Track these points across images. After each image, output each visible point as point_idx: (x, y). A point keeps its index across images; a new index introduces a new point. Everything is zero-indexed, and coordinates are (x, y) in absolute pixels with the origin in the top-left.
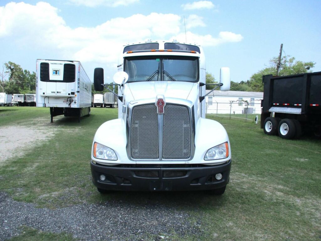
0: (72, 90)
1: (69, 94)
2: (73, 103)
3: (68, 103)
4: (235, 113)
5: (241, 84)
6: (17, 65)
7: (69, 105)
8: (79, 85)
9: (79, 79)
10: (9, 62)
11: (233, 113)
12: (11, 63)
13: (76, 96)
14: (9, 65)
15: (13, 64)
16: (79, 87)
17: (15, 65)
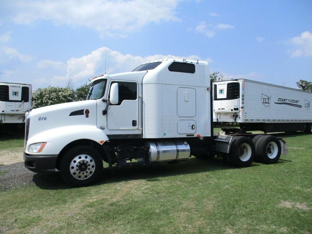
0: (235, 106)
1: (232, 110)
2: (238, 118)
3: (234, 118)
6: (308, 82)
7: (235, 120)
8: (243, 101)
9: (243, 96)
10: (301, 81)
12: (302, 81)
13: (240, 111)
14: (301, 83)
15: (304, 81)
16: (243, 103)
17: (306, 82)
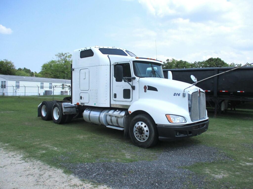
4: (41, 95)
5: (19, 71)
11: (39, 95)
